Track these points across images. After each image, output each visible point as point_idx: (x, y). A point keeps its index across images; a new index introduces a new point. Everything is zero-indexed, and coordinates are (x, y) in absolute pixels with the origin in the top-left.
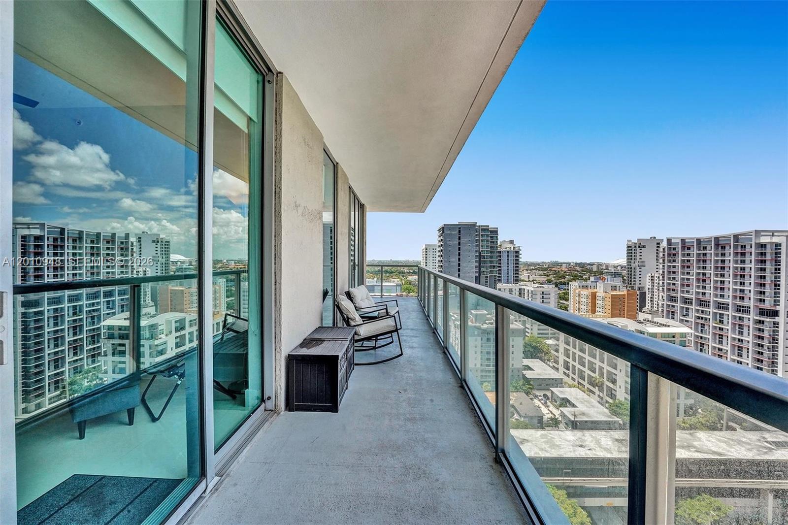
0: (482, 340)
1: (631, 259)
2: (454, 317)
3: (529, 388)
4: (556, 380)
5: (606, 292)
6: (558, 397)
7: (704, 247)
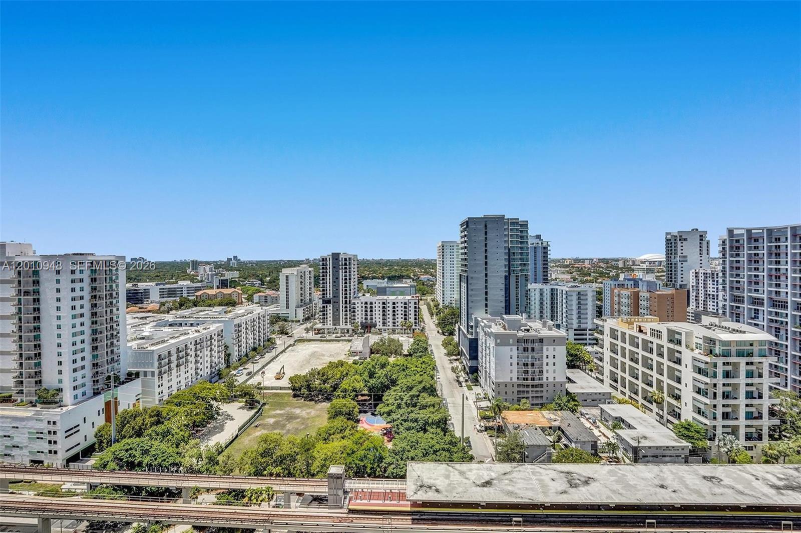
0: (518, 350)
1: (671, 254)
2: (483, 322)
3: (575, 405)
4: (604, 394)
5: (650, 291)
6: (610, 415)
7: (776, 239)
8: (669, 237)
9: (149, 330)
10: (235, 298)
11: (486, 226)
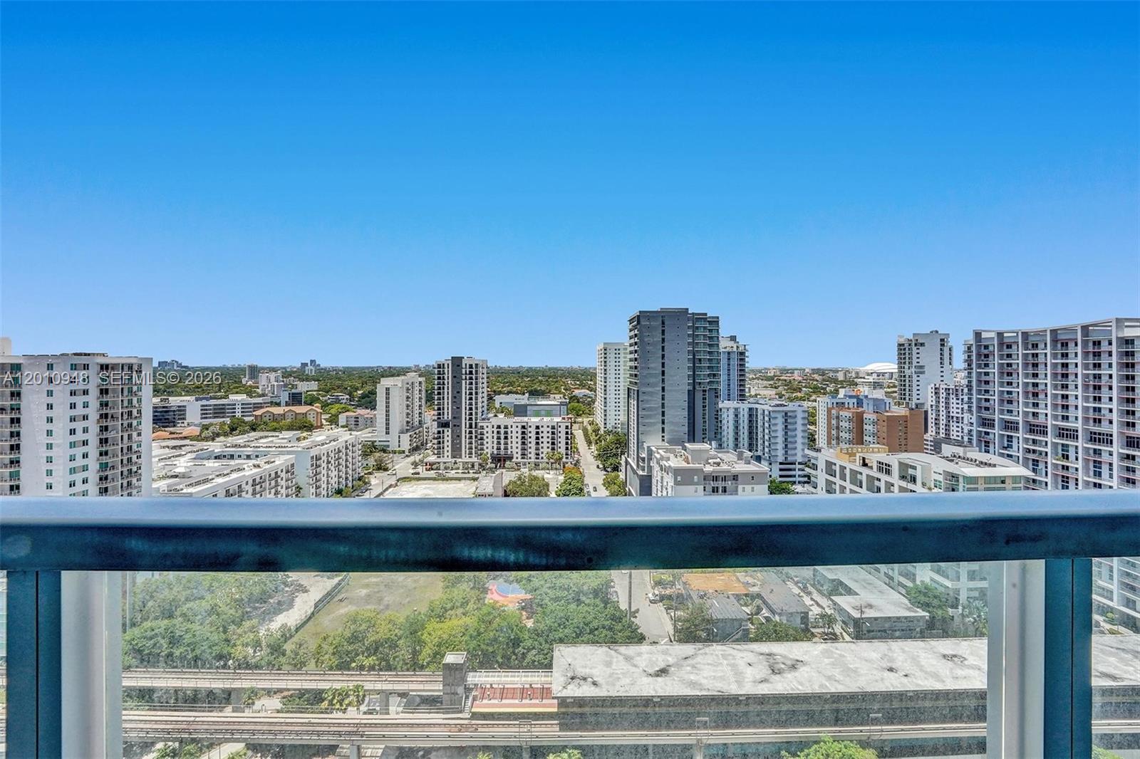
1: (905, 363)
5: (877, 412)
6: (825, 577)
7: (1033, 345)
8: (902, 341)
9: (185, 465)
10: (311, 418)
11: (663, 323)
